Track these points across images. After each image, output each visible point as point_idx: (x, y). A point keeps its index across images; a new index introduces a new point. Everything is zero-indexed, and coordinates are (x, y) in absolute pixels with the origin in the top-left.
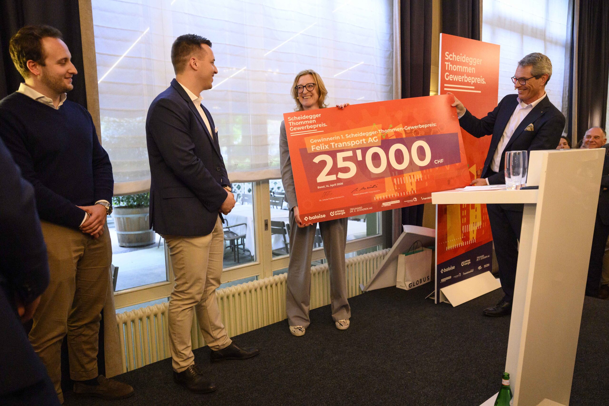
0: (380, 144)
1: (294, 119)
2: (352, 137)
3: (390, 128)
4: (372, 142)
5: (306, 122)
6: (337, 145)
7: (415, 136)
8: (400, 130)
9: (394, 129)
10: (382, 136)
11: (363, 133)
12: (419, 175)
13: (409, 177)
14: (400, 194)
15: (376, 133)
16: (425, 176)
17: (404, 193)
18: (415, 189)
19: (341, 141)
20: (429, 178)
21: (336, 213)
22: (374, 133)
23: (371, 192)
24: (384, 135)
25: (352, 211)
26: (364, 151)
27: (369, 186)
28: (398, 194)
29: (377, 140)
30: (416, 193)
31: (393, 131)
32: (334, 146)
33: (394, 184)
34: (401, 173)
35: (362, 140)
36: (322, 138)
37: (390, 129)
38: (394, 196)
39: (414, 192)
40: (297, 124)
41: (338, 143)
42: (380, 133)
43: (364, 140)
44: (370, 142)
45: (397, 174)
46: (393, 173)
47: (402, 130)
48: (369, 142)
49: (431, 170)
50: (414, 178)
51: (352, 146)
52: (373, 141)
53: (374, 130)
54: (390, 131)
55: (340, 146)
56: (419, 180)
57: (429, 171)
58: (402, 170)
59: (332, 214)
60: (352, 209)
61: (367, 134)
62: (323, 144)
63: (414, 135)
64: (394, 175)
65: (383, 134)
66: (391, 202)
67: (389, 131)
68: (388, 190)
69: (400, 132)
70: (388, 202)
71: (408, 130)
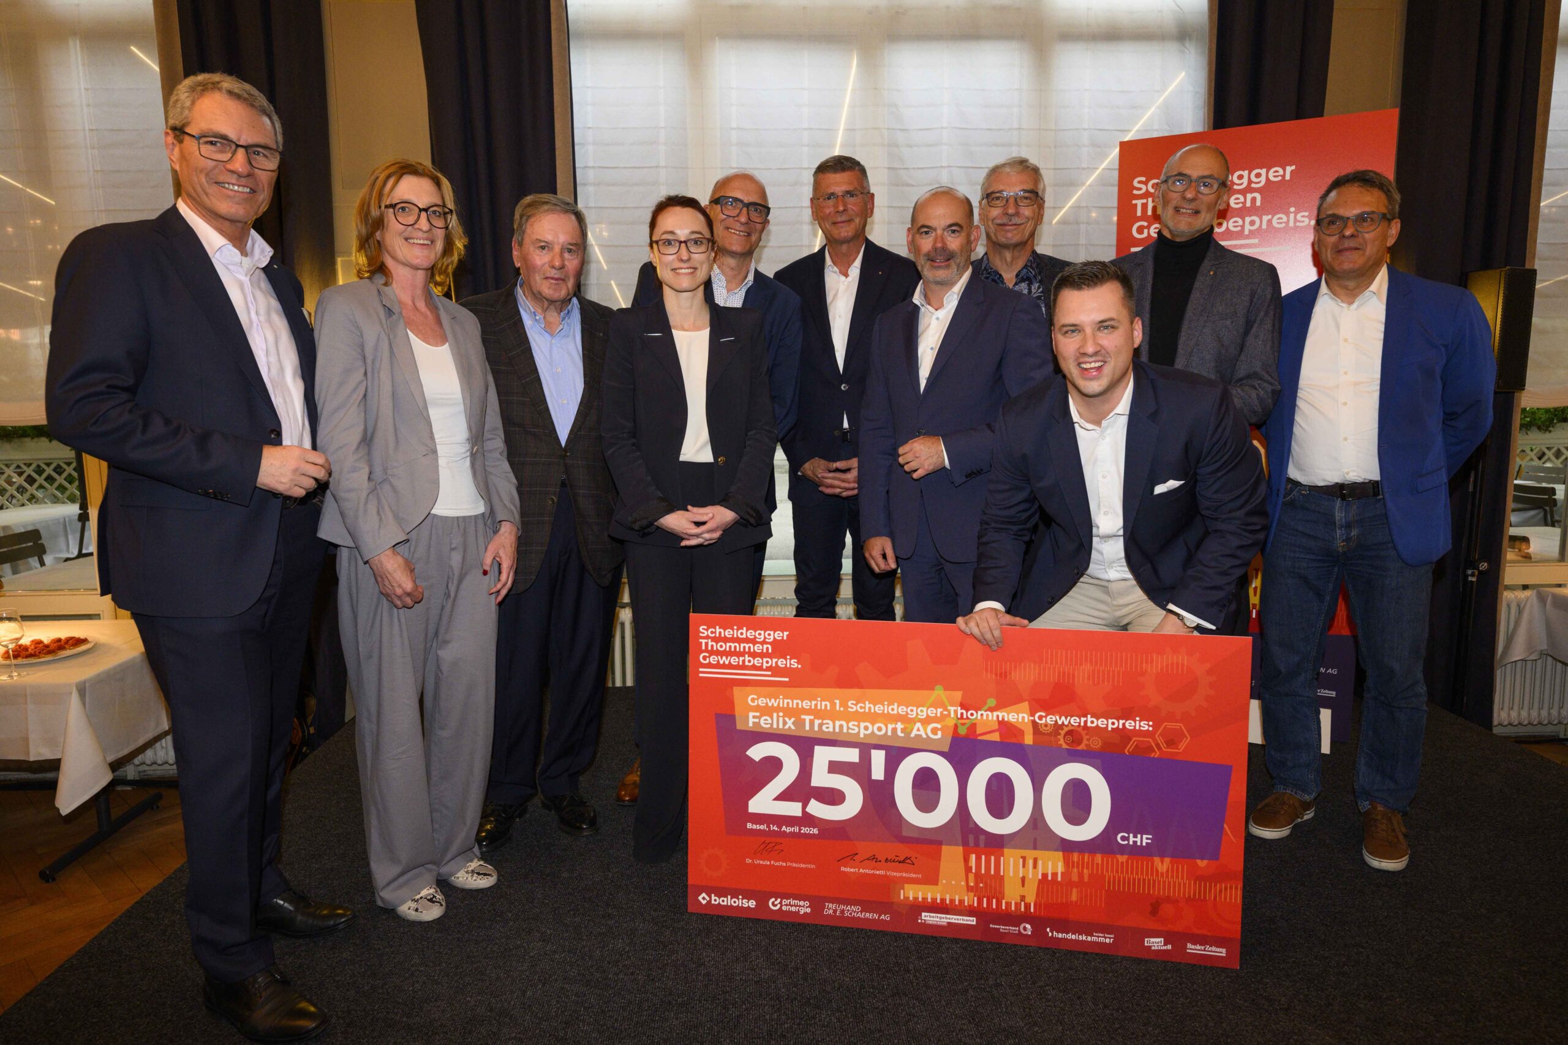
0: (946, 749)
1: (715, 633)
2: (867, 710)
3: (986, 707)
4: (924, 736)
5: (744, 647)
6: (820, 725)
7: (1065, 746)
8: (1020, 720)
9: (1001, 714)
10: (956, 726)
11: (900, 708)
12: (1053, 864)
13: (1021, 860)
14: (980, 901)
15: (939, 715)
16: (1075, 870)
17: (994, 901)
18: (1031, 899)
19: (833, 715)
20: (1086, 879)
21: (786, 905)
22: (932, 712)
23: (895, 874)
24: (963, 724)
25: (831, 912)
26: (895, 756)
27: (892, 857)
28: (976, 899)
29: (939, 735)
30: (1032, 910)
31: (995, 718)
32: (811, 725)
33: (968, 869)
34: (997, 843)
35: (893, 726)
36: (782, 697)
37: (986, 711)
38: (961, 901)
39: (1027, 906)
40: (721, 646)
41: (823, 720)
42: (952, 715)
43: (900, 726)
44: (916, 735)
45: (982, 844)
46: (971, 838)
47: (1026, 720)
48: (912, 735)
49: (1098, 858)
50: (1035, 866)
51: (862, 736)
52: (926, 734)
53: (935, 705)
54: (985, 717)
55: (827, 728)
56: (1050, 878)
57: (1093, 860)
58: (1002, 836)
59: (774, 904)
60: (831, 905)
61: (913, 712)
62: (781, 714)
63: (1062, 742)
64: (971, 843)
65: (963, 721)
66: (948, 916)
67: (982, 715)
68: (944, 882)
69: (1016, 725)
70: (939, 915)
71: (1046, 725)
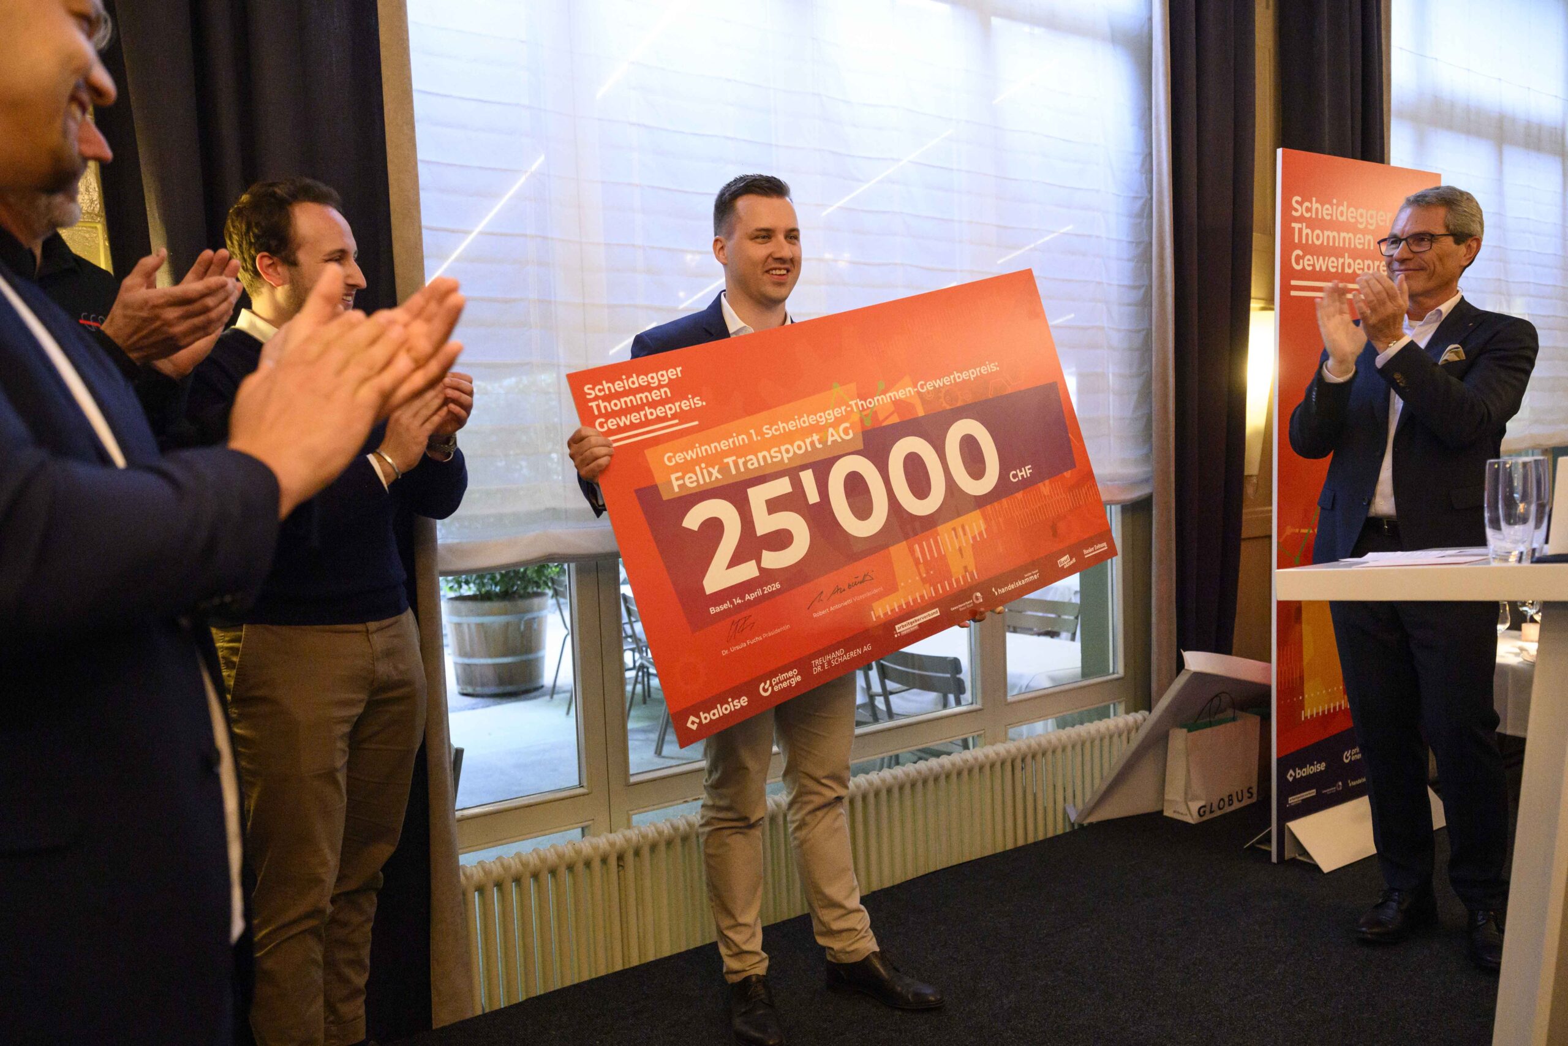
0: (860, 446)
1: (604, 390)
2: (782, 431)
3: (878, 393)
4: (839, 440)
5: (641, 398)
8: (907, 395)
9: (892, 394)
10: (862, 420)
11: (808, 418)
12: (975, 524)
14: (936, 590)
15: (844, 413)
16: (993, 522)
18: (972, 566)
19: (752, 449)
21: (777, 684)
22: (837, 412)
23: (861, 597)
24: (867, 415)
25: (820, 666)
26: (822, 470)
27: (853, 580)
28: (932, 588)
29: (851, 434)
30: (976, 577)
31: (889, 400)
32: (738, 466)
33: (917, 562)
35: (810, 439)
36: (697, 445)
37: (880, 395)
38: (922, 597)
39: (972, 575)
40: (616, 405)
41: (745, 456)
42: (855, 409)
43: (816, 437)
44: (832, 442)
45: (919, 531)
46: (909, 527)
50: (965, 533)
52: (841, 437)
53: (838, 404)
54: (881, 402)
55: (752, 464)
56: (979, 539)
59: (765, 690)
60: (820, 659)
61: (822, 418)
62: (703, 465)
64: (910, 533)
65: (864, 413)
66: (917, 618)
67: (878, 400)
68: (902, 583)
70: (910, 621)
